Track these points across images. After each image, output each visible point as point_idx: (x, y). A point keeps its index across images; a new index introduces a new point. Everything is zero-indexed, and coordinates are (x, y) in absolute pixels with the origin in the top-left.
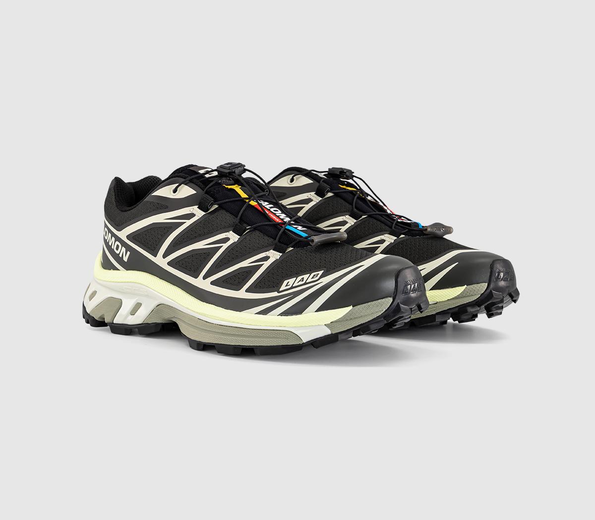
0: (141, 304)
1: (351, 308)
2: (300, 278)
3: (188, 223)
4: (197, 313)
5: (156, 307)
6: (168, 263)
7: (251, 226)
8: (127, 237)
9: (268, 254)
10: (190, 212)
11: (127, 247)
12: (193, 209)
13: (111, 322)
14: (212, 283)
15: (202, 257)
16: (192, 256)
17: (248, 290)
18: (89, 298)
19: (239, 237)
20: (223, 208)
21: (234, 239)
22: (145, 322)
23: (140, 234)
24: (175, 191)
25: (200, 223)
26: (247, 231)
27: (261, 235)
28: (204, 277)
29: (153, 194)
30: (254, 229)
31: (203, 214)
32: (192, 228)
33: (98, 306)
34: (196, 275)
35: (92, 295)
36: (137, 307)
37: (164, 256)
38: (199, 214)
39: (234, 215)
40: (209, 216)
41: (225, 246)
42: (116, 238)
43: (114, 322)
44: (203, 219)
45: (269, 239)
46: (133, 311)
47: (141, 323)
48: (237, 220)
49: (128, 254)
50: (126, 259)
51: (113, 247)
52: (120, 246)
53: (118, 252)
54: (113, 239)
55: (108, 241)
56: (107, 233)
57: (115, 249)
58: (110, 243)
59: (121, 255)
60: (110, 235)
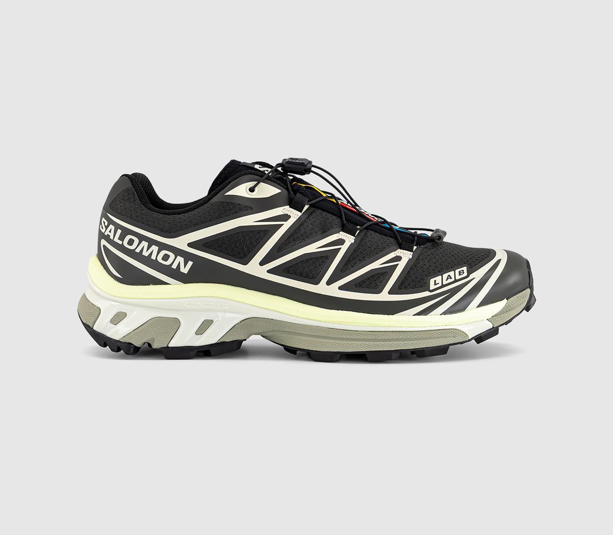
0: (212, 321)
1: (505, 301)
2: (445, 276)
3: (287, 225)
4: (325, 322)
5: (240, 322)
6: (269, 271)
7: (360, 225)
8: (190, 245)
9: (397, 253)
10: (282, 213)
11: (187, 256)
12: (286, 210)
13: (165, 346)
14: (341, 288)
15: (320, 261)
16: (307, 261)
17: (391, 292)
18: (111, 323)
19: (354, 238)
20: (318, 208)
21: (349, 240)
22: (221, 341)
23: (218, 240)
24: (252, 190)
25: (301, 224)
26: (358, 231)
27: (378, 234)
28: (329, 283)
29: (227, 194)
30: (366, 228)
31: (300, 214)
32: (296, 230)
33: (138, 330)
34: (316, 282)
35: (118, 318)
36: (206, 325)
37: (262, 263)
38: (295, 215)
39: (334, 215)
40: (308, 217)
41: (344, 249)
42: (162, 247)
43: (170, 345)
44: (303, 220)
45: (389, 238)
46: (201, 331)
47: (215, 342)
48: (341, 220)
49: (190, 263)
50: (185, 270)
51: (153, 257)
52: (172, 256)
53: (168, 263)
54: (155, 248)
55: (138, 251)
56: (136, 241)
57: (160, 259)
58: (146, 254)
59: (174, 266)
60: (145, 244)
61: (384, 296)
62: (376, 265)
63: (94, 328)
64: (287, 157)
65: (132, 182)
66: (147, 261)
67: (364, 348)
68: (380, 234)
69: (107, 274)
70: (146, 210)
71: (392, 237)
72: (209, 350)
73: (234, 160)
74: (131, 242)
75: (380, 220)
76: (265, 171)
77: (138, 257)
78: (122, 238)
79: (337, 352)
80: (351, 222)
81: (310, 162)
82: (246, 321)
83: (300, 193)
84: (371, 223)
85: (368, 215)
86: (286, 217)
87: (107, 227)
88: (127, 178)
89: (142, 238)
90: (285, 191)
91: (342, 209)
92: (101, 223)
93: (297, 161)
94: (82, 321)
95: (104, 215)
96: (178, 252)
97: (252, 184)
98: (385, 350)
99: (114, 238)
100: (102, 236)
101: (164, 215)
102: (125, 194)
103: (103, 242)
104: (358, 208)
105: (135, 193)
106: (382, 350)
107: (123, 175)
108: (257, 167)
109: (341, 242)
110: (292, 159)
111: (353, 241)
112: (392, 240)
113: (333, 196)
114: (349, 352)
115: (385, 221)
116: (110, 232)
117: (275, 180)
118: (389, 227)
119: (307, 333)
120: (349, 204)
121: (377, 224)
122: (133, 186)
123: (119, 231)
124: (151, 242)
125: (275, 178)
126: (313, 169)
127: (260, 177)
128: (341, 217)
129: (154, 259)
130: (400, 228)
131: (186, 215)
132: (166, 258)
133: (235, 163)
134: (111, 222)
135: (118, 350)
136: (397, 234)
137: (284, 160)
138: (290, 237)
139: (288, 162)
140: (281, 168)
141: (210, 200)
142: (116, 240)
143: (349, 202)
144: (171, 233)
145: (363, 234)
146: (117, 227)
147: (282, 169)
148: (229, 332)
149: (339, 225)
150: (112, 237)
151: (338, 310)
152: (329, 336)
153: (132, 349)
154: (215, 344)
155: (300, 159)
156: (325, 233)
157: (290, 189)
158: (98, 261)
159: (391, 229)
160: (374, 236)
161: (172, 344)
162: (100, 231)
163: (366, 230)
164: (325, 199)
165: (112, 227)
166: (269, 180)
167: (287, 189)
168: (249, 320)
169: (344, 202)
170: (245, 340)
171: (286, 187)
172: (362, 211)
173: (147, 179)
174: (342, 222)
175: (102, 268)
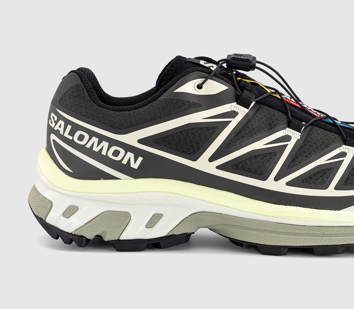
0: (161, 215)
3: (235, 122)
4: (273, 217)
5: (189, 216)
6: (218, 167)
7: (305, 122)
8: (140, 141)
9: (342, 149)
10: (230, 110)
11: (137, 153)
12: (233, 106)
13: (117, 239)
14: (288, 184)
15: (268, 157)
16: (255, 157)
17: (337, 188)
18: (63, 216)
19: (300, 134)
20: (264, 104)
21: (296, 136)
22: (171, 233)
23: (167, 137)
24: (200, 87)
25: (249, 121)
26: (304, 127)
27: (323, 130)
28: (277, 179)
29: (176, 91)
30: (311, 124)
31: (247, 111)
32: (243, 127)
33: (90, 224)
34: (264, 178)
35: (70, 211)
36: (156, 219)
37: (211, 159)
38: (242, 112)
39: (280, 111)
40: (255, 114)
41: (291, 145)
42: (112, 142)
43: (122, 238)
44: (250, 116)
45: (334, 134)
46: (151, 224)
47: (164, 235)
48: (287, 116)
49: (140, 159)
50: (135, 165)
51: (104, 153)
52: (122, 152)
53: (118, 158)
54: (105, 144)
55: (88, 146)
56: (87, 136)
57: (110, 155)
58: (96, 149)
59: (125, 162)
60: (95, 140)
61: (331, 192)
62: (322, 161)
63: (46, 221)
64: (231, 53)
65: (81, 79)
66: (98, 156)
67: (312, 243)
68: (325, 130)
69: (58, 168)
70: (95, 106)
71: (336, 133)
72: (159, 243)
73: (180, 56)
74: (81, 138)
75: (322, 115)
76: (210, 67)
77: (89, 152)
78: (72, 133)
79: (285, 246)
80: (297, 118)
81: (254, 58)
82: (195, 215)
83: (246, 89)
84: (315, 119)
85: (311, 110)
86: (233, 114)
87: (56, 123)
88: (75, 74)
89: (92, 134)
90: (232, 87)
91: (287, 105)
92: (49, 118)
93: (242, 57)
94: (34, 213)
95: (52, 110)
96: (128, 148)
97: (199, 81)
98: (332, 244)
99: (64, 134)
100: (50, 130)
101: (114, 112)
102: (74, 91)
103: (53, 137)
104: (301, 103)
105: (85, 89)
106: (329, 244)
107: (72, 72)
108: (202, 62)
109: (288, 138)
110: (236, 54)
111: (299, 137)
112: (337, 136)
113: (277, 92)
114: (297, 246)
115: (328, 116)
116: (60, 127)
117: (222, 76)
118: (332, 122)
119: (255, 227)
120: (292, 100)
121: (320, 120)
122: (82, 82)
123: (69, 127)
124: (102, 138)
125: (221, 74)
126: (257, 65)
127: (208, 74)
128: (286, 114)
129: (105, 154)
130: (342, 122)
131: (136, 111)
132: (116, 153)
133: (181, 59)
134: (60, 117)
135: (70, 242)
136: (342, 130)
137: (229, 56)
138: (238, 133)
139: (233, 59)
140: (225, 64)
141: (159, 97)
142: (66, 135)
143: (292, 97)
144: (121, 129)
145: (308, 129)
146: (67, 122)
147: (227, 65)
148: (179, 226)
149: (285, 121)
150: (62, 133)
151: (286, 205)
152: (277, 230)
153: (84, 242)
154: (164, 237)
155: (245, 55)
156: (272, 130)
157: (237, 85)
158: (48, 155)
159: (335, 125)
160: (319, 133)
161: (124, 237)
162: (48, 125)
163: (311, 127)
164: (270, 96)
165: (61, 122)
166: (216, 77)
167: (234, 86)
168: (198, 214)
169: (287, 97)
170: (194, 233)
171: (232, 83)
172: (305, 106)
173: (93, 73)
174: (288, 118)
175: (52, 162)
